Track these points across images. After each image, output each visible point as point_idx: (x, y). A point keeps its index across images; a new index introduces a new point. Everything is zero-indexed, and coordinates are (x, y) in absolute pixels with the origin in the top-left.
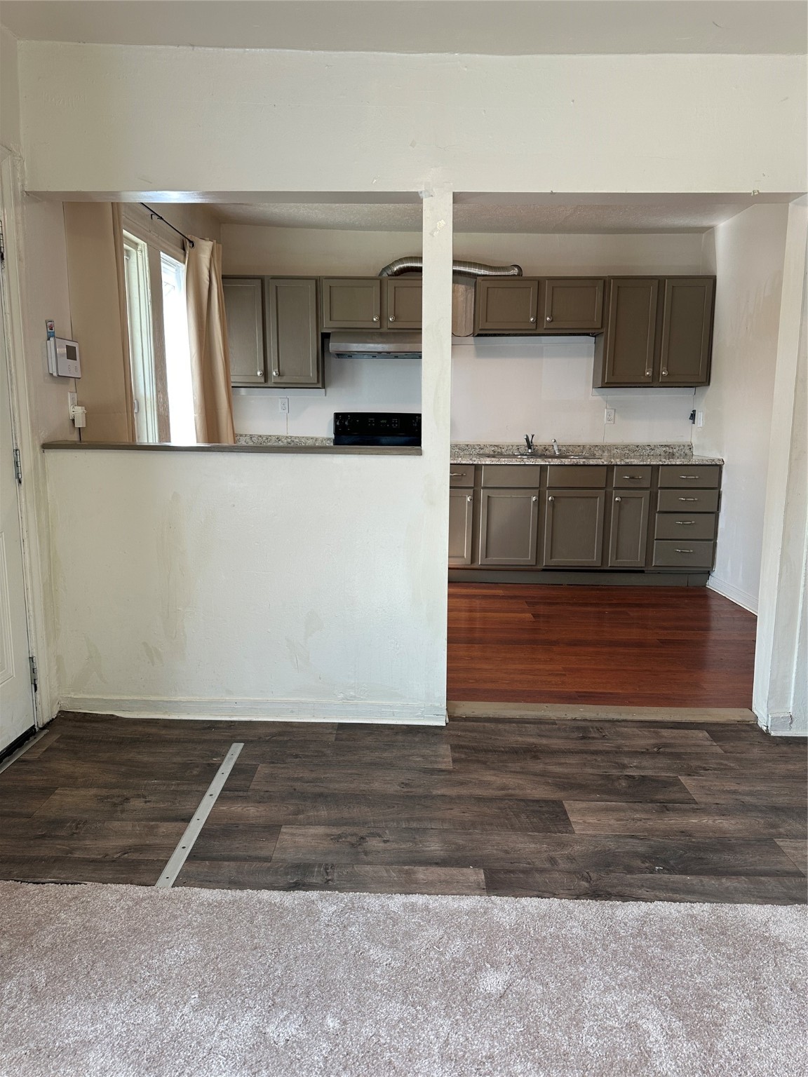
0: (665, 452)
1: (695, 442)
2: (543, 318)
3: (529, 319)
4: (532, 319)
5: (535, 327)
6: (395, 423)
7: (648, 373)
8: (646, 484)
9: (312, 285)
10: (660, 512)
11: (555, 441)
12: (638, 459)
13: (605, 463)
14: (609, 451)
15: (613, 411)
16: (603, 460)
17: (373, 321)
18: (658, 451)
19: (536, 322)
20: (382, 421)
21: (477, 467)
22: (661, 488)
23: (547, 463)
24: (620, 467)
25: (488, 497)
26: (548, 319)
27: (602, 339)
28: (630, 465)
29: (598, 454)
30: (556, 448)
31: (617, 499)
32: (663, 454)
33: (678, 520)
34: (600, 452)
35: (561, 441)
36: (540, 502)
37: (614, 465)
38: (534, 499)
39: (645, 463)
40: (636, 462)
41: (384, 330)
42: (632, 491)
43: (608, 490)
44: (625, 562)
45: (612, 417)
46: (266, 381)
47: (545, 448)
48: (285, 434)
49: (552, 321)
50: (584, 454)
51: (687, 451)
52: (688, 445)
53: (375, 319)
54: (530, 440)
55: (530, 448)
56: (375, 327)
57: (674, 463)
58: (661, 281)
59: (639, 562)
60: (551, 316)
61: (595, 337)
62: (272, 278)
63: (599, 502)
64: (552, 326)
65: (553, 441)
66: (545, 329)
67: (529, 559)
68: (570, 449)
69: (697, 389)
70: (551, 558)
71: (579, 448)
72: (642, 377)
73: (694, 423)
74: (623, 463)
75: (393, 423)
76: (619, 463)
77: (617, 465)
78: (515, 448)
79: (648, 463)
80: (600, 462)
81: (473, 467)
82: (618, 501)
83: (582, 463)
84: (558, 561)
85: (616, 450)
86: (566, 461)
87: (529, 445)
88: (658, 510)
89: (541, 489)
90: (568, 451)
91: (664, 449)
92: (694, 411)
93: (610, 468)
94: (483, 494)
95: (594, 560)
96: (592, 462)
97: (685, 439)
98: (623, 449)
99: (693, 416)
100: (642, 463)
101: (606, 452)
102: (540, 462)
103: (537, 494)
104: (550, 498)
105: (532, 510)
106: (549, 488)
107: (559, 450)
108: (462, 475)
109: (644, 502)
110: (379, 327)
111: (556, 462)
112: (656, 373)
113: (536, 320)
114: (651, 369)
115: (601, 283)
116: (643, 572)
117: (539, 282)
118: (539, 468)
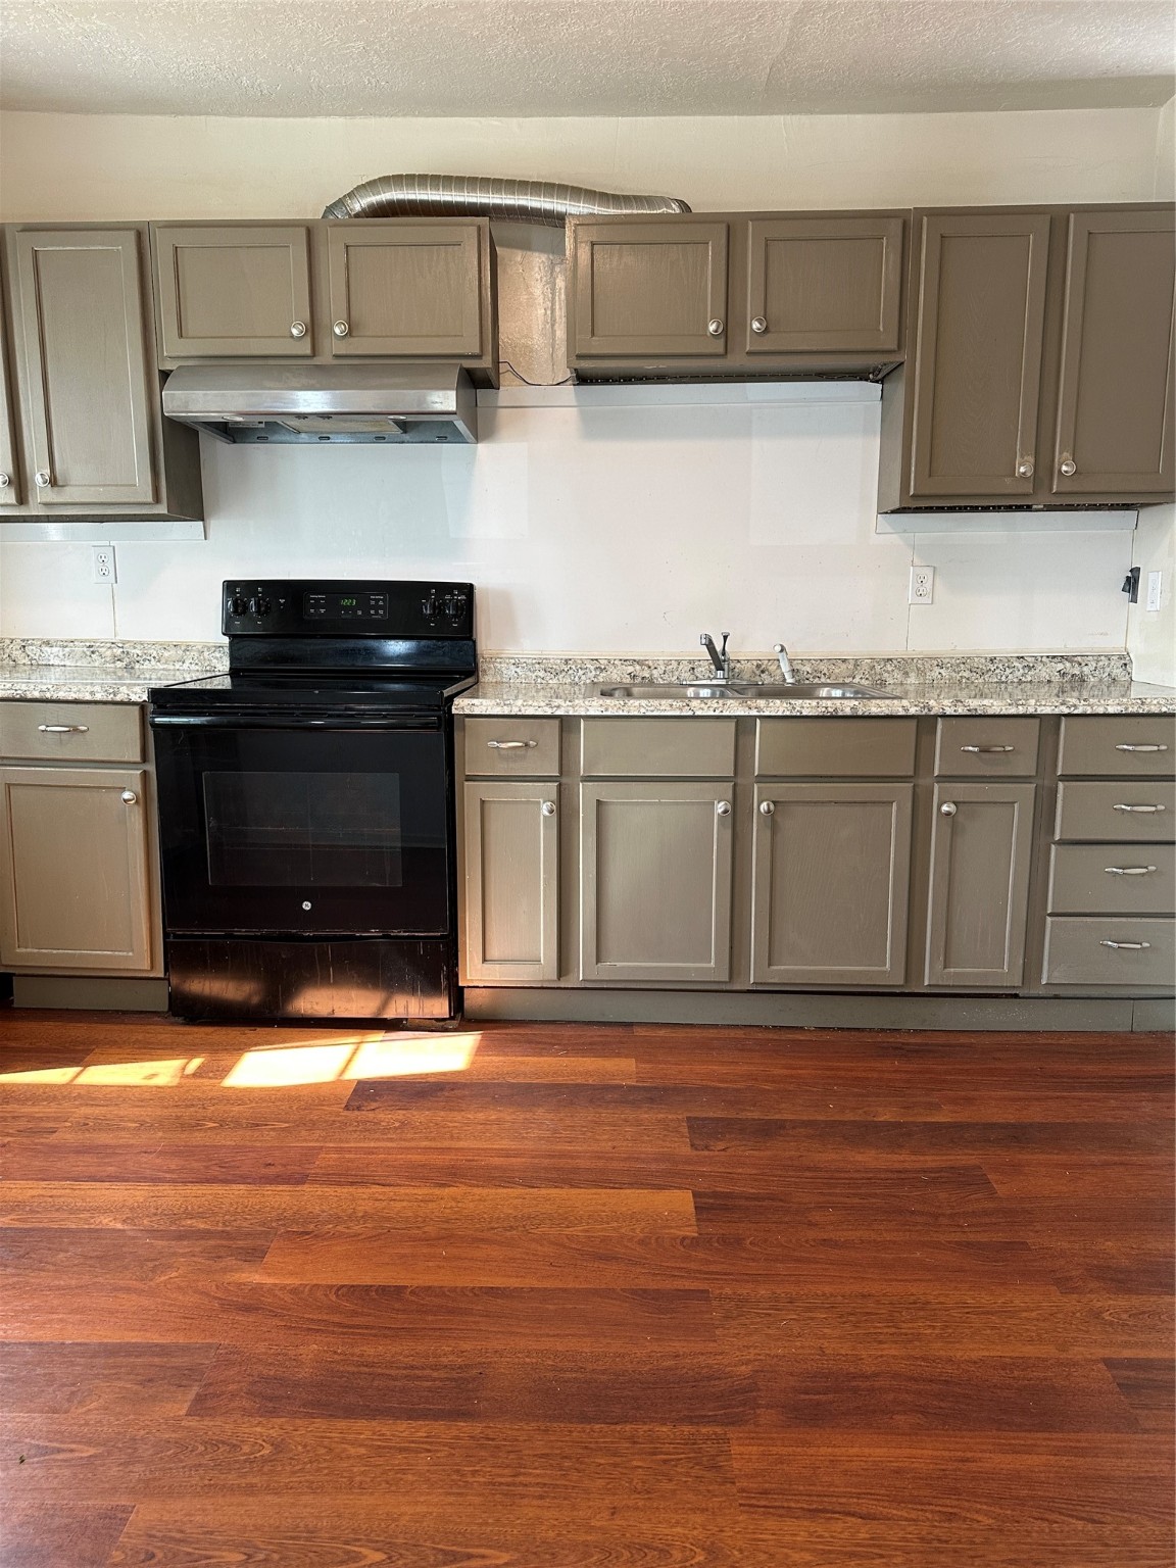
0: (1063, 674)
1: (1136, 648)
2: (743, 325)
3: (707, 327)
4: (712, 327)
5: (721, 350)
6: (376, 608)
7: (1022, 469)
8: (1025, 765)
9: (127, 247)
10: (1061, 843)
11: (783, 650)
12: (1000, 696)
13: (913, 711)
14: (920, 672)
15: (929, 572)
16: (905, 703)
17: (292, 336)
18: (1044, 672)
19: (725, 333)
20: (346, 602)
21: (567, 724)
22: (1065, 778)
23: (754, 713)
24: (954, 721)
25: (599, 802)
26: (756, 325)
27: (899, 390)
28: (980, 716)
29: (892, 677)
30: (785, 668)
31: (945, 808)
32: (1056, 678)
33: (1108, 863)
34: (898, 675)
35: (798, 650)
36: (737, 816)
37: (936, 716)
38: (720, 807)
39: (1021, 710)
40: (996, 706)
41: (324, 359)
42: (987, 786)
43: (921, 782)
44: (967, 973)
45: (928, 585)
46: (22, 500)
47: (758, 666)
48: (109, 636)
49: (766, 330)
50: (857, 680)
51: (1118, 672)
52: (1121, 657)
53: (295, 332)
54: (719, 648)
55: (719, 668)
56: (300, 353)
57: (1101, 710)
58: (1057, 219)
59: (1006, 972)
60: (765, 317)
61: (882, 381)
62: (23, 230)
63: (897, 816)
64: (767, 344)
65: (778, 648)
66: (749, 353)
67: (710, 965)
68: (823, 667)
69: (1145, 513)
70: (770, 965)
71: (844, 666)
72: (1008, 480)
73: (1134, 600)
74: (961, 711)
75: (373, 607)
76: (949, 711)
77: (944, 716)
78: (684, 667)
79: (1031, 710)
80: (896, 707)
81: (557, 722)
82: (948, 814)
83: (848, 711)
84: (787, 970)
85: (937, 670)
86: (806, 707)
87: (718, 660)
88: (1057, 837)
89: (739, 781)
90: (817, 673)
91: (1060, 666)
92: (1135, 571)
93: (925, 723)
94: (585, 796)
95: (886, 969)
96: (875, 708)
97: (1112, 644)
98: (955, 668)
99: (1132, 583)
100: (1013, 711)
101: (912, 675)
102: (734, 708)
103: (730, 796)
104: (764, 806)
105: (718, 839)
106: (762, 778)
107: (794, 671)
108: (527, 745)
109: (1020, 816)
110: (308, 352)
111: (778, 707)
112: (1044, 469)
113: (725, 330)
114: (1032, 459)
115: (895, 227)
116: (1016, 996)
117: (731, 227)
118: (732, 725)
